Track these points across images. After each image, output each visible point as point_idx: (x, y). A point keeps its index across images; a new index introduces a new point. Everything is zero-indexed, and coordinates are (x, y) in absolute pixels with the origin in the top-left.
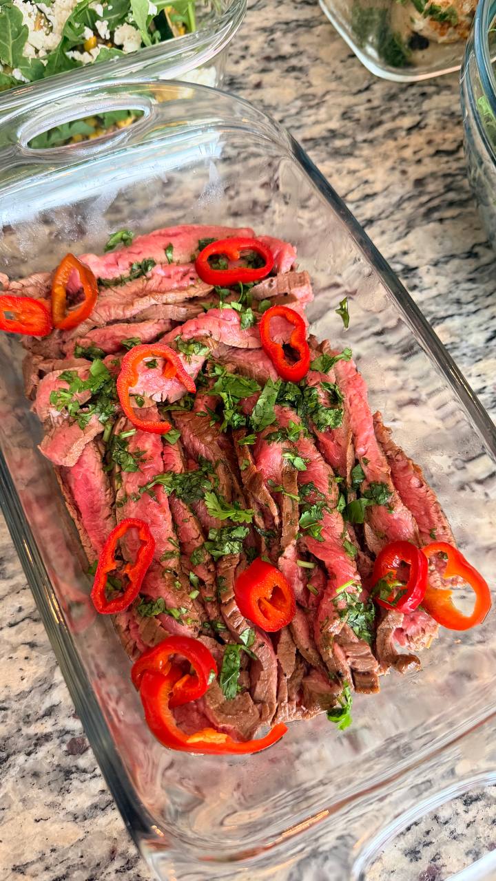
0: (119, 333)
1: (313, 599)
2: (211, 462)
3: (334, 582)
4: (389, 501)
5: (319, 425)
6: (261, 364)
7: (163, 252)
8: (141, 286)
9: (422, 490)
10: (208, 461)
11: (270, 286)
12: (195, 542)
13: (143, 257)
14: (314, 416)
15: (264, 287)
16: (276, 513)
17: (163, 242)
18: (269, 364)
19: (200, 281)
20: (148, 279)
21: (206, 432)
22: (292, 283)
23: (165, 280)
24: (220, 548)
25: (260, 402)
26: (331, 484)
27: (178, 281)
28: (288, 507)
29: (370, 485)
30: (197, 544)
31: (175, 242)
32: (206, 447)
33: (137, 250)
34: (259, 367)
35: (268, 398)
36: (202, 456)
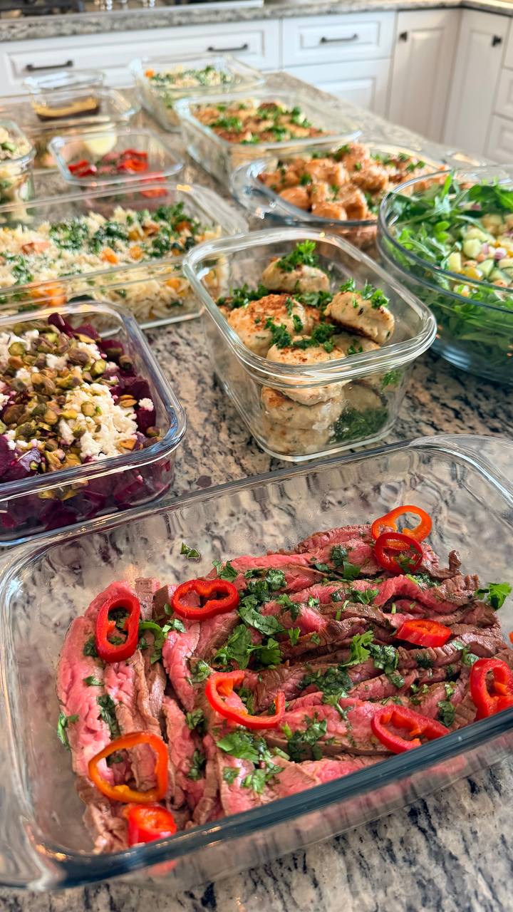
0: (179, 733)
1: (420, 609)
2: (305, 676)
3: (409, 586)
4: (345, 549)
5: (282, 585)
6: (217, 625)
7: (90, 688)
8: (127, 710)
9: (331, 535)
10: (304, 678)
11: (145, 606)
12: (385, 683)
13: (95, 703)
14: (273, 588)
15: (145, 611)
16: (357, 619)
17: (79, 685)
18: (220, 618)
19: (129, 659)
20: (121, 702)
21: (281, 674)
22: (147, 590)
23: (125, 688)
24: (392, 660)
25: (257, 626)
26: (329, 585)
27: (128, 677)
28: (354, 610)
29: (331, 560)
30: (386, 682)
31: (82, 675)
32: (292, 678)
33: (87, 709)
34: (221, 627)
35: (254, 618)
36: (300, 684)
